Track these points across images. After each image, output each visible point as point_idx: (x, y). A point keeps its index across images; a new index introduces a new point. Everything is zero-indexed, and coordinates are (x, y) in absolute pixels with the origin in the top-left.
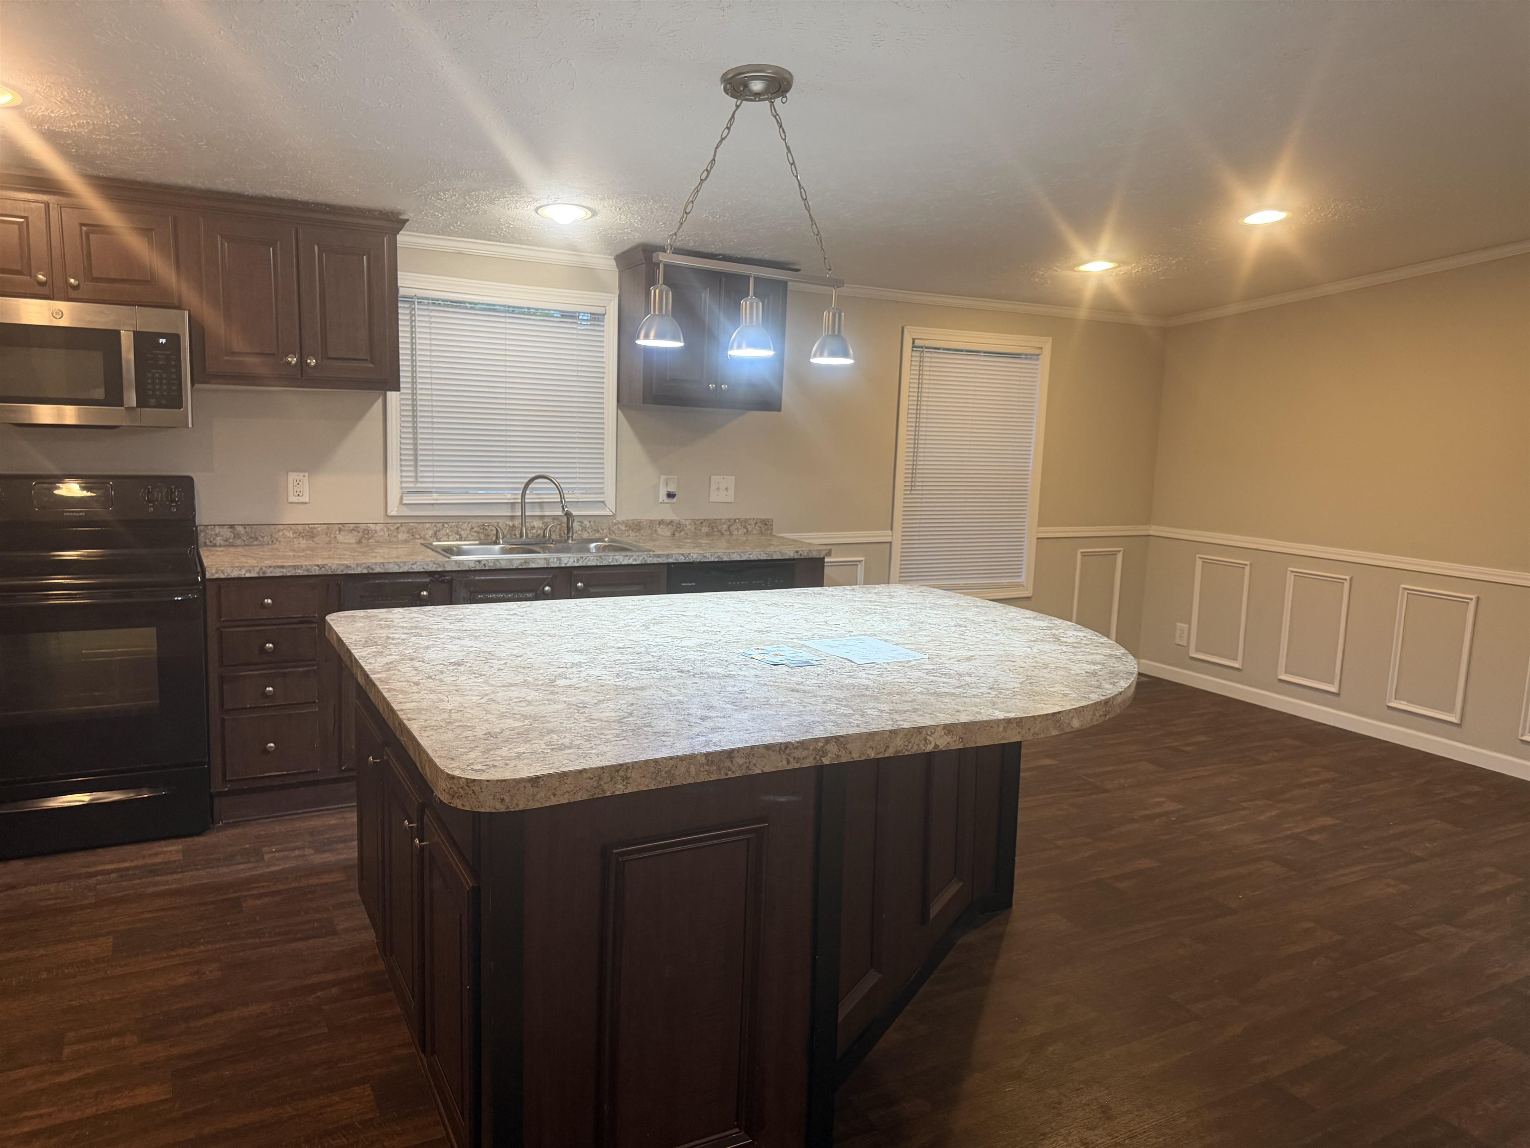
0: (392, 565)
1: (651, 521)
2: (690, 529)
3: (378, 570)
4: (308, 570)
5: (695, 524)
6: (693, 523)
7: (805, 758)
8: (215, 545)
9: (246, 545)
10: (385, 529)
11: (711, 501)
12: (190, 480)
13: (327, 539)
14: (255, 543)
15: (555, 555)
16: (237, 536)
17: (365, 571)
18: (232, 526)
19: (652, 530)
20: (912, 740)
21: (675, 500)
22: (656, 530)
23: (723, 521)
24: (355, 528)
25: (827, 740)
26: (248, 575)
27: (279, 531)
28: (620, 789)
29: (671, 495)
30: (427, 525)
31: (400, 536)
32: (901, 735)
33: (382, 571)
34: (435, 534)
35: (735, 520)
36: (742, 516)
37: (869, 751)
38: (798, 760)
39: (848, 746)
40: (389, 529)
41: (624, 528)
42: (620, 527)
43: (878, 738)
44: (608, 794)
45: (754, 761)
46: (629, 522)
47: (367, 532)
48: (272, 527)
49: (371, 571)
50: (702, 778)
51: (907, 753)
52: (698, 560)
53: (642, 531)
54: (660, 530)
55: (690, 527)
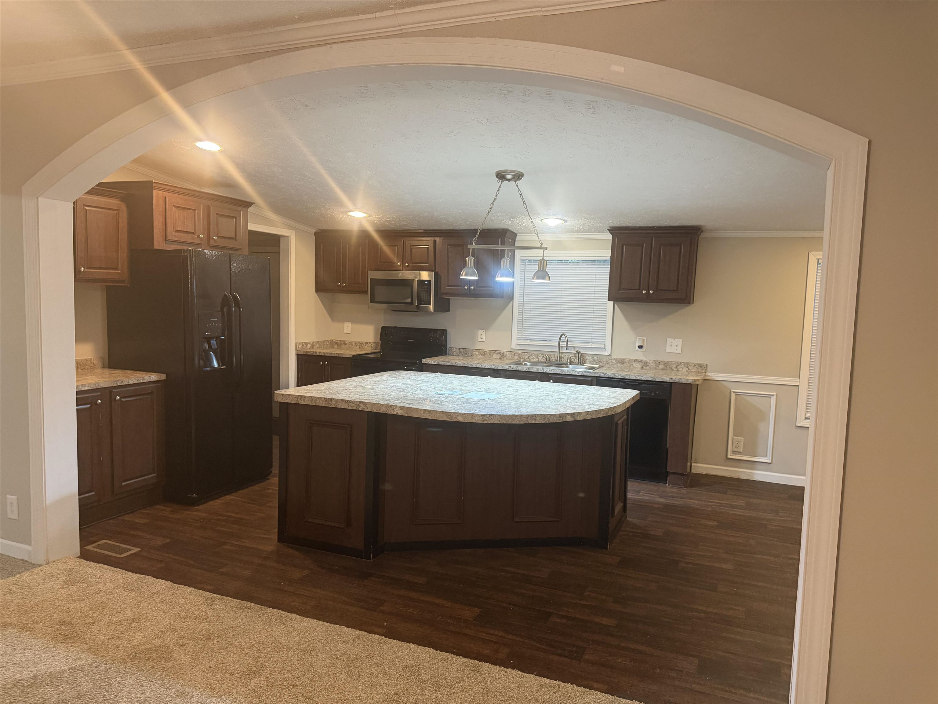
1: (630, 360)
2: (652, 365)
3: (474, 366)
5: (655, 363)
6: (654, 362)
7: (353, 406)
8: (454, 355)
9: (463, 356)
10: (510, 354)
11: (667, 351)
12: (446, 330)
13: (489, 356)
14: (466, 355)
16: (461, 352)
17: (470, 366)
18: (459, 349)
19: (630, 364)
20: (389, 409)
21: (644, 349)
22: (632, 364)
23: (673, 363)
24: (499, 353)
25: (360, 402)
26: (434, 363)
27: (474, 352)
28: (302, 402)
29: (640, 347)
30: (526, 354)
31: (515, 357)
32: (384, 406)
34: (529, 357)
35: (681, 363)
36: (686, 361)
38: (351, 406)
39: (367, 406)
41: (614, 362)
42: (613, 361)
43: (376, 405)
45: (338, 403)
46: (618, 359)
47: (503, 354)
48: (472, 350)
51: (387, 413)
53: (625, 364)
54: (634, 365)
55: (652, 364)
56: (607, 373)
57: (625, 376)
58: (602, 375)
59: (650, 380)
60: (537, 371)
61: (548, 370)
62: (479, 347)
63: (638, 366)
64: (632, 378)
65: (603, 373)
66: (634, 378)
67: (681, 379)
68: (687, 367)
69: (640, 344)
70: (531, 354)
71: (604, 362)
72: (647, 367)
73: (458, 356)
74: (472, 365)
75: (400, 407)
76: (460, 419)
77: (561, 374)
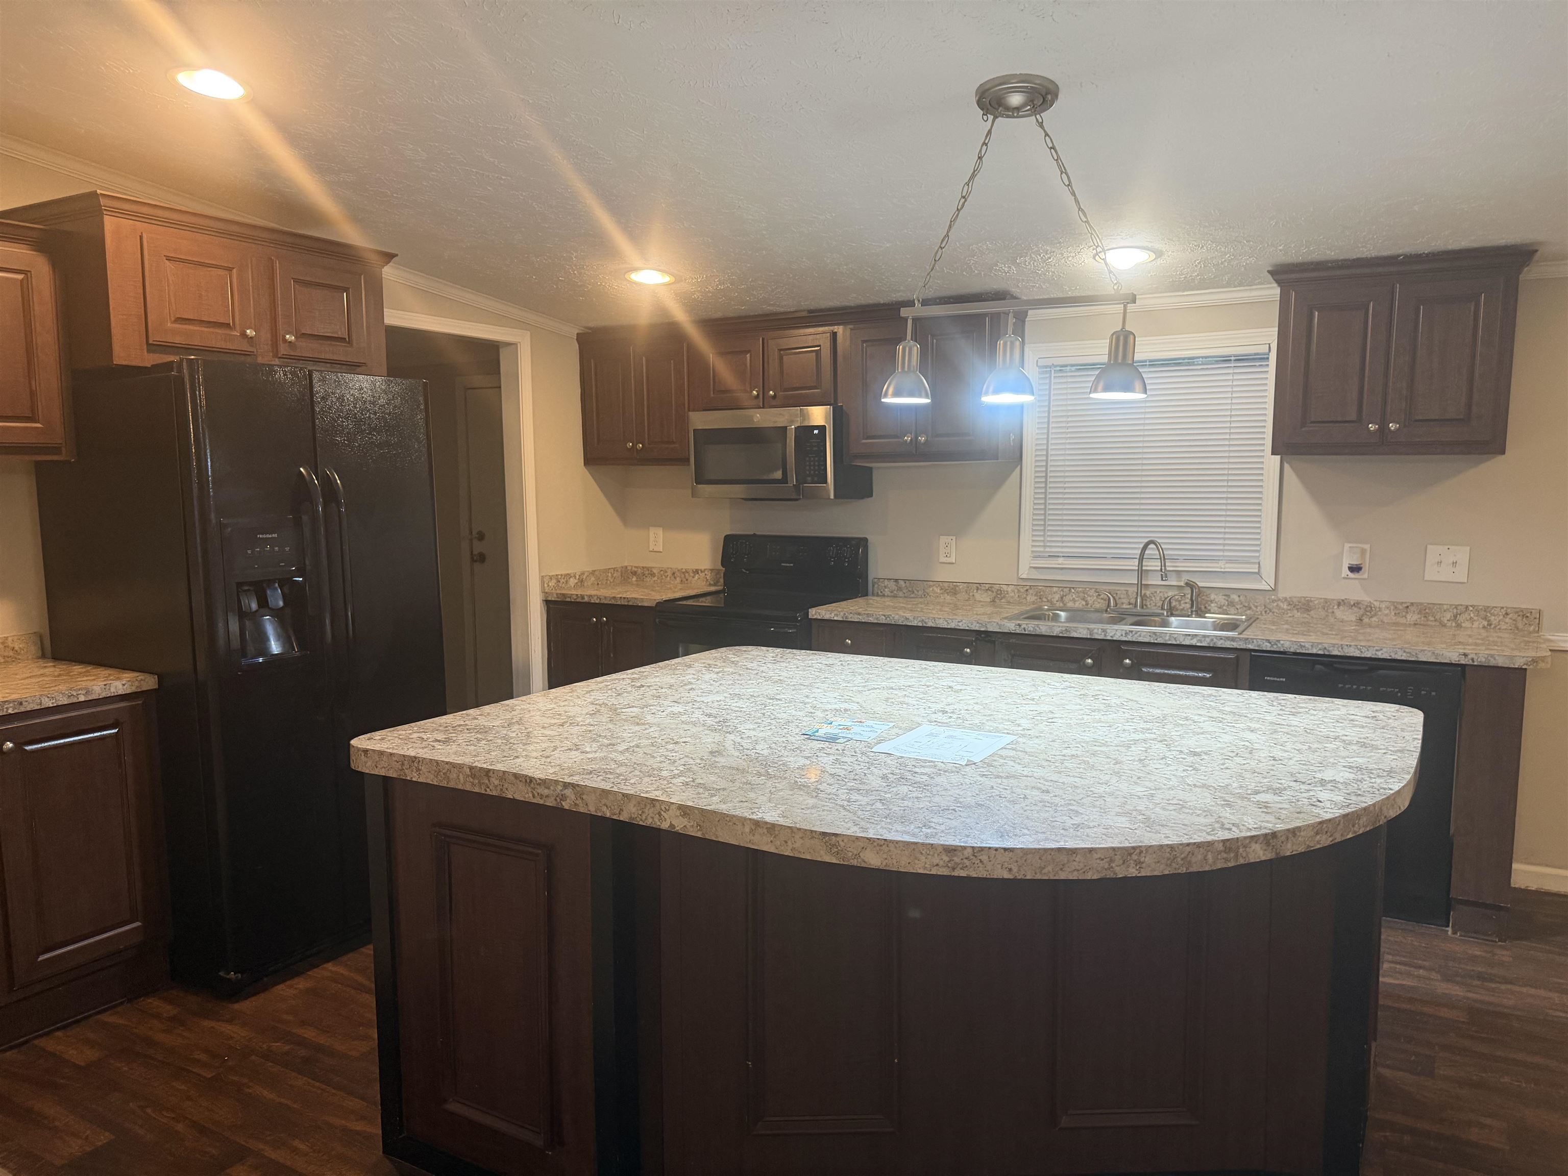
1: (1326, 601)
2: (1386, 615)
3: (930, 624)
4: (877, 619)
5: (1396, 608)
6: (1392, 608)
8: (884, 596)
9: (905, 597)
10: (1016, 591)
11: (1425, 579)
12: (866, 540)
13: (966, 597)
14: (912, 596)
15: (1100, 626)
16: (900, 589)
17: (920, 624)
18: (896, 580)
19: (1327, 611)
20: (646, 810)
21: (1364, 574)
22: (1333, 612)
23: (1445, 607)
24: (990, 588)
27: (930, 586)
29: (1354, 569)
30: (1055, 589)
31: (1028, 598)
32: (633, 802)
33: (933, 625)
34: (1062, 599)
35: (1467, 607)
36: (1482, 602)
38: (541, 796)
39: (584, 797)
40: (1019, 591)
41: (1286, 608)
42: (1281, 604)
43: (611, 797)
46: (1295, 600)
47: (999, 592)
48: (925, 583)
49: (925, 625)
50: (468, 787)
51: (641, 823)
52: (1292, 650)
53: (1312, 612)
54: (1339, 613)
55: (1387, 612)
56: (1279, 641)
57: (1331, 649)
58: (1267, 646)
59: (1403, 658)
60: (1089, 637)
61: (1119, 634)
62: (943, 575)
63: (1350, 616)
64: (1351, 655)
65: (1268, 641)
66: (1357, 654)
67: (1492, 656)
68: (1485, 618)
69: (1355, 562)
70: (1066, 590)
71: (1256, 607)
72: (1374, 619)
73: (895, 597)
74: (925, 623)
75: (680, 807)
76: (873, 860)
77: (1154, 643)
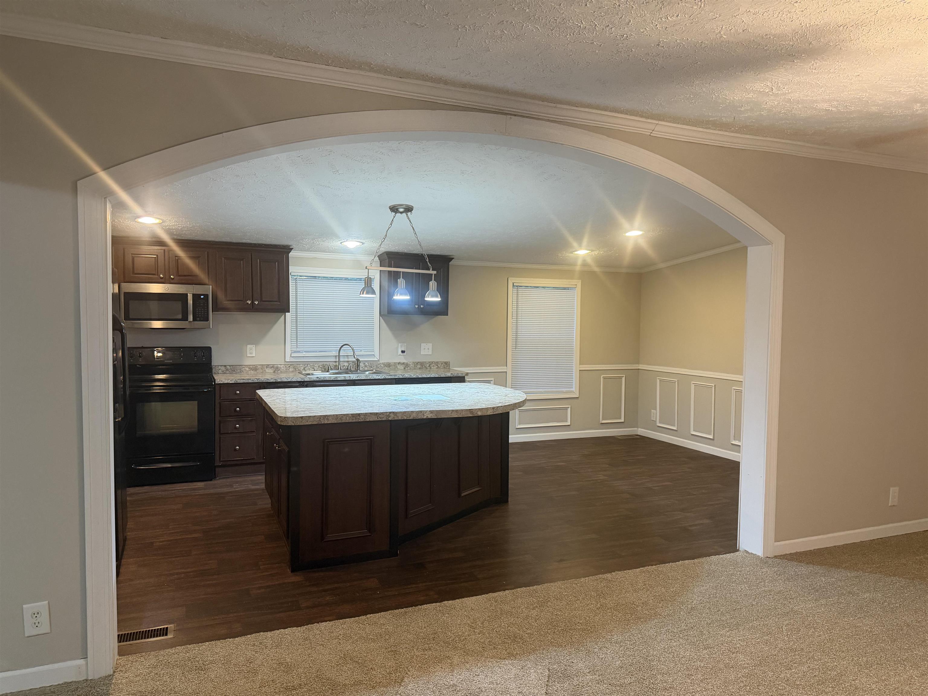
0: (284, 379)
1: (395, 363)
2: (412, 366)
3: (279, 380)
4: (253, 381)
5: (414, 364)
7: (383, 417)
9: (230, 373)
10: (284, 366)
11: (421, 354)
12: (210, 348)
13: (261, 371)
14: (234, 372)
16: (227, 370)
18: (225, 366)
19: (395, 366)
21: (406, 353)
22: (397, 366)
23: (427, 362)
24: (273, 366)
26: (231, 382)
27: (243, 368)
28: (326, 422)
29: (403, 352)
30: (301, 365)
31: (290, 370)
32: (415, 413)
33: (281, 381)
34: (304, 368)
35: (432, 362)
36: (436, 360)
37: (404, 417)
38: (381, 418)
39: (397, 415)
40: (286, 367)
41: (383, 366)
42: (381, 365)
44: (323, 423)
45: (367, 417)
46: (385, 363)
47: (277, 368)
48: (241, 366)
49: (276, 381)
50: (350, 421)
52: (408, 377)
53: (391, 367)
62: (248, 362)
63: (402, 367)
68: (437, 365)
69: (403, 350)
70: (306, 365)
71: (374, 367)
73: (225, 373)
77: (366, 379)
